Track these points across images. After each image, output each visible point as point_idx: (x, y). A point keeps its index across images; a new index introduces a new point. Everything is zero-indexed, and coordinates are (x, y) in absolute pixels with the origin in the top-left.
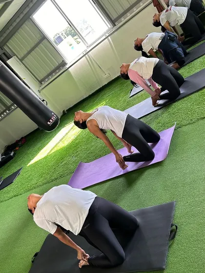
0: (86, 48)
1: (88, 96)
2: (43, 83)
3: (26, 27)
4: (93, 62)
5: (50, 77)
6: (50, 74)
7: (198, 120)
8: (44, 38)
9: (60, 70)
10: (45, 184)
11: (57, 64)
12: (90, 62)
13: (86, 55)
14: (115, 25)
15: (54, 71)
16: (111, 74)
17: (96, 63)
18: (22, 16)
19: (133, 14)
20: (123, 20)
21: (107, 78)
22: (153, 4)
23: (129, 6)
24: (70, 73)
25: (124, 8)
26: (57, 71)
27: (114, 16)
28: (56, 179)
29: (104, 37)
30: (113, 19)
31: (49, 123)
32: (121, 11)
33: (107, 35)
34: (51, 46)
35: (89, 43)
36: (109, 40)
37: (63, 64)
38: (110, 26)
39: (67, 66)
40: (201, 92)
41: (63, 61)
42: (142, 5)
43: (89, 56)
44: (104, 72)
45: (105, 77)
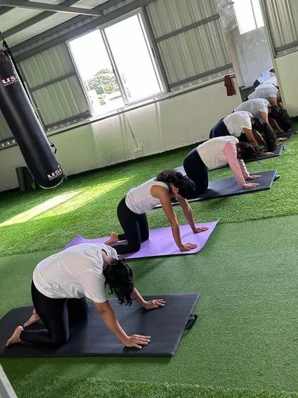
0: (123, 105)
1: (104, 166)
2: (49, 129)
3: (55, 52)
5: (62, 125)
6: (64, 122)
7: (246, 220)
8: (73, 73)
9: (80, 121)
10: (17, 253)
11: (78, 112)
12: (124, 124)
13: (121, 114)
14: (170, 92)
15: (71, 120)
16: (144, 148)
17: (131, 130)
18: (55, 36)
19: (197, 85)
20: (182, 89)
21: (138, 152)
22: (224, 82)
23: (194, 75)
24: (91, 129)
25: (188, 75)
26: (75, 121)
27: (173, 80)
28: (36, 251)
29: (152, 100)
30: (170, 83)
31: (49, 176)
32: (183, 77)
33: (157, 99)
34: (79, 87)
35: (131, 100)
36: (156, 106)
37: (87, 114)
38: (163, 90)
39: (91, 120)
40: (256, 193)
41: (87, 111)
42: (210, 79)
43: (124, 116)
44: (136, 143)
45: (135, 150)
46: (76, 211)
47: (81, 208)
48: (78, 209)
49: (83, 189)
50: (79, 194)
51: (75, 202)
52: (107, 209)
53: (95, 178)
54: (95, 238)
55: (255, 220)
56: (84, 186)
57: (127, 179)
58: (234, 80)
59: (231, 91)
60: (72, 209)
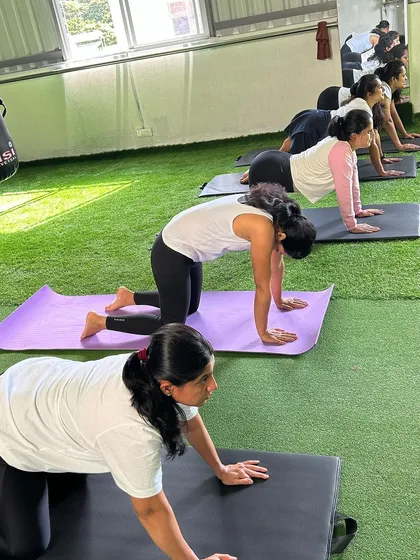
0: (126, 49)
1: (78, 155)
4: (130, 88)
5: (7, 70)
6: (11, 64)
7: (392, 297)
9: (41, 66)
11: (40, 50)
12: (124, 83)
13: (121, 65)
14: (215, 36)
15: (24, 62)
16: (155, 132)
17: (135, 95)
19: (264, 32)
20: (236, 34)
21: (143, 136)
24: (61, 85)
25: (250, 12)
26: (32, 65)
27: (223, 16)
29: (181, 47)
30: (216, 21)
33: (190, 46)
35: (141, 42)
36: (187, 58)
37: (57, 56)
38: (202, 32)
39: (64, 66)
41: (57, 50)
42: (289, 24)
43: (125, 69)
44: (142, 121)
45: (140, 133)
46: (33, 232)
47: (42, 228)
48: (36, 230)
49: (42, 192)
50: (35, 200)
51: (27, 215)
52: (96, 236)
53: (62, 174)
54: (78, 293)
55: (410, 298)
56: (43, 186)
57: (127, 184)
58: (332, 32)
59: (324, 52)
60: (22, 227)
